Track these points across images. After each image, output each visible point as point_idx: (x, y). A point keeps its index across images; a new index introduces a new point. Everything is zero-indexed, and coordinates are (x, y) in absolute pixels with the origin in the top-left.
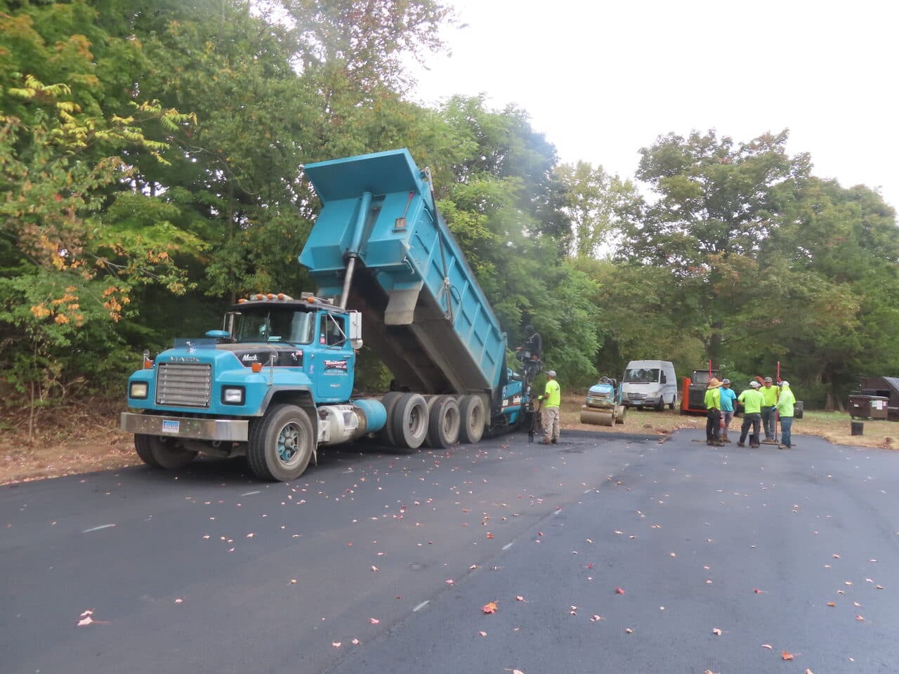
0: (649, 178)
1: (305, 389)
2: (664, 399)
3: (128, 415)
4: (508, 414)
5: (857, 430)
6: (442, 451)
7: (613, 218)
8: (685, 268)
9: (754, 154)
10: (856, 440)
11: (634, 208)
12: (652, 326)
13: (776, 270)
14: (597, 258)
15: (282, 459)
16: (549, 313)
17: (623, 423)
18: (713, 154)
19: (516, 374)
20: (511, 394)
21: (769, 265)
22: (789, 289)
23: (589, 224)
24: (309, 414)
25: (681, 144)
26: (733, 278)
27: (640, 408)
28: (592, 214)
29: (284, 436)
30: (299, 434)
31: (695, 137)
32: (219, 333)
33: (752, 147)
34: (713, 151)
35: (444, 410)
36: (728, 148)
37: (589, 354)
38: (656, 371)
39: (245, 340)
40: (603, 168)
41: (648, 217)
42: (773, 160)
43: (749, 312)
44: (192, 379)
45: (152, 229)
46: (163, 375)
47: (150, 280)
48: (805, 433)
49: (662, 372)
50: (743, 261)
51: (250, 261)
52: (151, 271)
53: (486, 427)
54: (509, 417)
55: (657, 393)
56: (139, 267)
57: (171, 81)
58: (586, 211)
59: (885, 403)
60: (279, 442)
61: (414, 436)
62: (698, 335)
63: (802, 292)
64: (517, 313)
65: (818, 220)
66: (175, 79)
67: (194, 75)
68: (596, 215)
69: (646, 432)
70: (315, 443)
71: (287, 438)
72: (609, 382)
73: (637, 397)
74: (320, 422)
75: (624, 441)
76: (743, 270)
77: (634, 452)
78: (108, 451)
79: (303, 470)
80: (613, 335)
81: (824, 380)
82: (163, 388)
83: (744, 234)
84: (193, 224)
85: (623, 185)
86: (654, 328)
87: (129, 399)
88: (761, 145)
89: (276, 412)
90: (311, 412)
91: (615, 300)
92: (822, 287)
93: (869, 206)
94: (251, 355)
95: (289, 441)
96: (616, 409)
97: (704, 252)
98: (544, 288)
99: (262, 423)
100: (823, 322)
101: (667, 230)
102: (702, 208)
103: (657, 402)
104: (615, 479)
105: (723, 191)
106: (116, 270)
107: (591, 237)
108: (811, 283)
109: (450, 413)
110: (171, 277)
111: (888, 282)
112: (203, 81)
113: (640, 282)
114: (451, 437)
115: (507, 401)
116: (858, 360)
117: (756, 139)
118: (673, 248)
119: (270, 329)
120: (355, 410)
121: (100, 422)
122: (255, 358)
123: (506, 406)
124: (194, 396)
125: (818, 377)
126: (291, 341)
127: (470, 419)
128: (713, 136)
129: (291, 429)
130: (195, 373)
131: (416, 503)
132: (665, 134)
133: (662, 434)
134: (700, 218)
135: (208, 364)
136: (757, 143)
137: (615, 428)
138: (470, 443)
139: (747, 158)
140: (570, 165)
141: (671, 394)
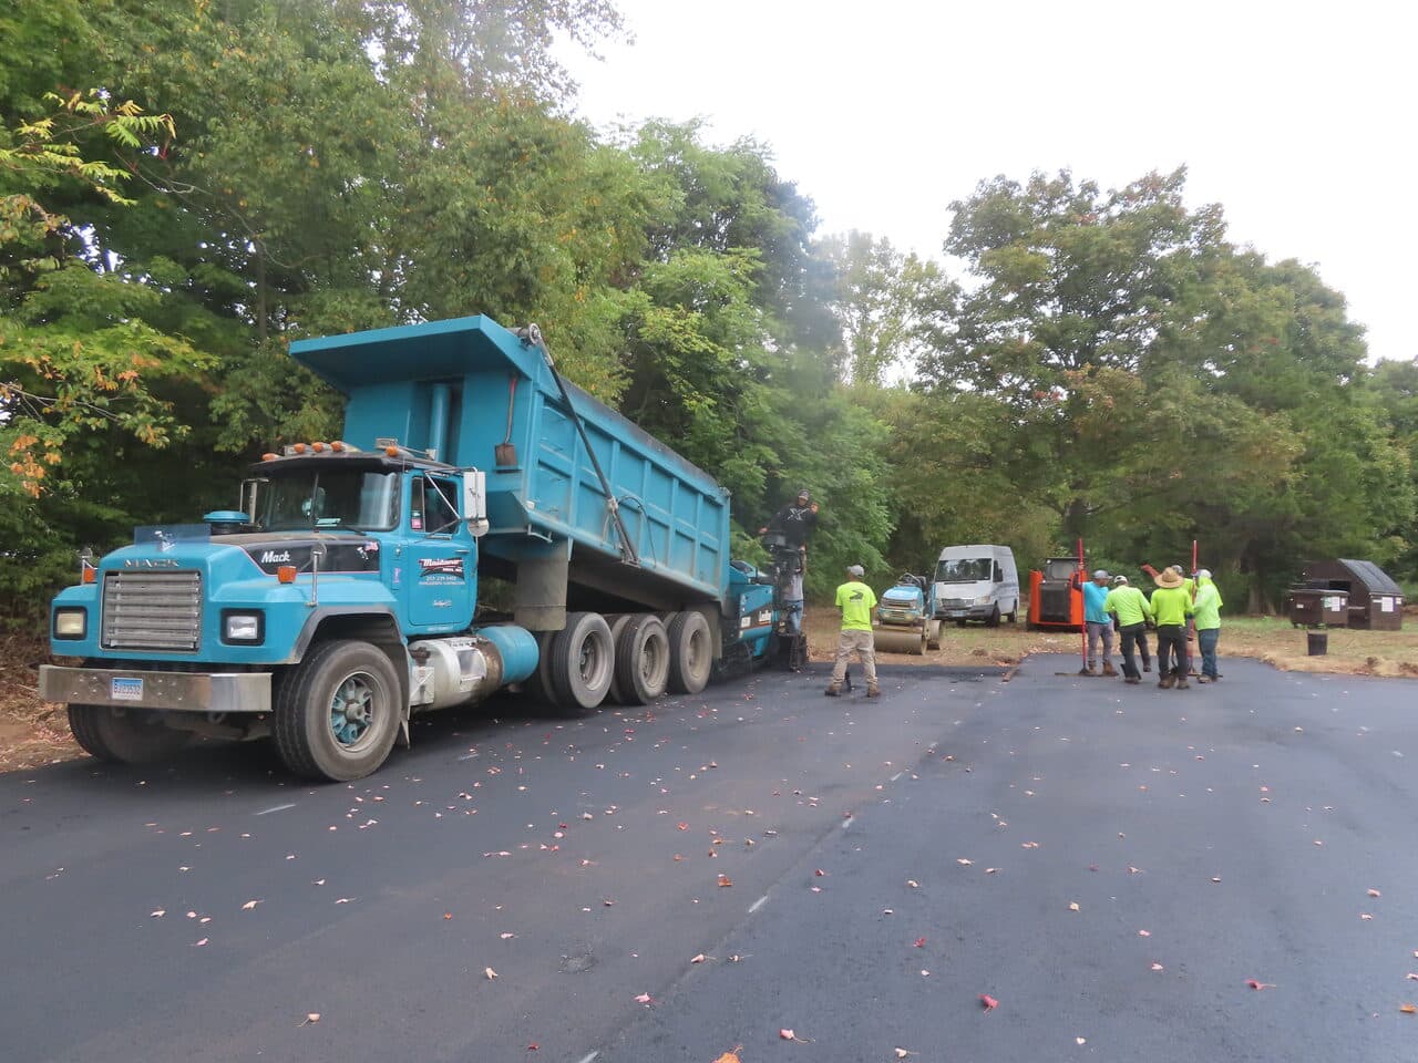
0: (966, 250)
1: (383, 611)
2: (1000, 606)
3: (50, 670)
4: (751, 641)
5: (1317, 646)
6: (639, 711)
7: (910, 321)
8: (1028, 395)
9: (1132, 208)
10: (1317, 662)
11: (942, 301)
12: (978, 488)
13: (1173, 393)
14: (884, 385)
15: (341, 741)
16: (811, 476)
17: (938, 649)
18: (1067, 209)
19: (761, 574)
20: (755, 607)
21: (1163, 385)
22: (1194, 423)
23: (871, 332)
24: (391, 656)
25: (1015, 195)
26: (1105, 408)
27: (961, 623)
28: (874, 315)
29: (345, 698)
30: (373, 694)
31: (1038, 183)
32: (229, 515)
33: (1129, 196)
34: (1068, 204)
35: (641, 638)
36: (1091, 199)
37: (875, 539)
38: (985, 562)
39: (278, 526)
40: (890, 240)
41: (966, 313)
42: (1163, 216)
43: (1130, 461)
44: (166, 600)
45: (109, 332)
46: (114, 594)
47: (102, 423)
48: (1233, 654)
49: (996, 563)
50: (1122, 380)
51: (290, 388)
52: (102, 407)
53: (714, 665)
54: (753, 648)
55: (988, 598)
56: (79, 399)
57: (132, 70)
58: (866, 311)
59: (1343, 600)
60: (334, 710)
61: (588, 686)
62: (1051, 501)
63: (1215, 428)
64: (758, 474)
65: (1235, 311)
66: (141, 67)
67: (175, 59)
68: (881, 317)
69: (978, 662)
70: (404, 708)
71: (350, 702)
72: (914, 582)
73: (957, 604)
74: (415, 670)
75: (946, 680)
76: (1121, 394)
77: (963, 697)
78: (30, 734)
79: (382, 760)
80: (913, 508)
81: (1244, 569)
82: (114, 617)
83: (1119, 337)
84: (189, 323)
85: (924, 268)
86: (982, 493)
87: (53, 640)
88: (1143, 193)
89: (328, 653)
90: (396, 653)
91: (918, 450)
92: (1246, 419)
93: (1307, 292)
94: (278, 551)
95: (354, 706)
96: (927, 626)
97: (1056, 367)
98: (801, 436)
99: (300, 676)
100: (1248, 473)
101: (997, 333)
102: (1051, 297)
103: (989, 612)
104: (941, 751)
105: (1084, 269)
106: (39, 406)
107: (874, 352)
108: (1229, 412)
109: (651, 644)
110: (141, 416)
111: (1339, 410)
112: (190, 68)
113: (957, 418)
114: (654, 685)
115: (749, 619)
116: (1296, 535)
117: (1135, 184)
118: (1008, 363)
119: (321, 507)
120: (479, 645)
121: (29, 680)
122: (286, 557)
123: (746, 628)
124: (171, 630)
125: (1236, 564)
126: (361, 526)
127: (687, 652)
128: (1066, 179)
129: (358, 685)
130: (171, 588)
131: (586, 815)
132: (990, 179)
133: (1004, 665)
134: (1048, 313)
135: (194, 571)
136: (1137, 190)
137: (927, 658)
138: (686, 692)
139: (1122, 216)
140: (838, 238)
141: (1010, 598)
